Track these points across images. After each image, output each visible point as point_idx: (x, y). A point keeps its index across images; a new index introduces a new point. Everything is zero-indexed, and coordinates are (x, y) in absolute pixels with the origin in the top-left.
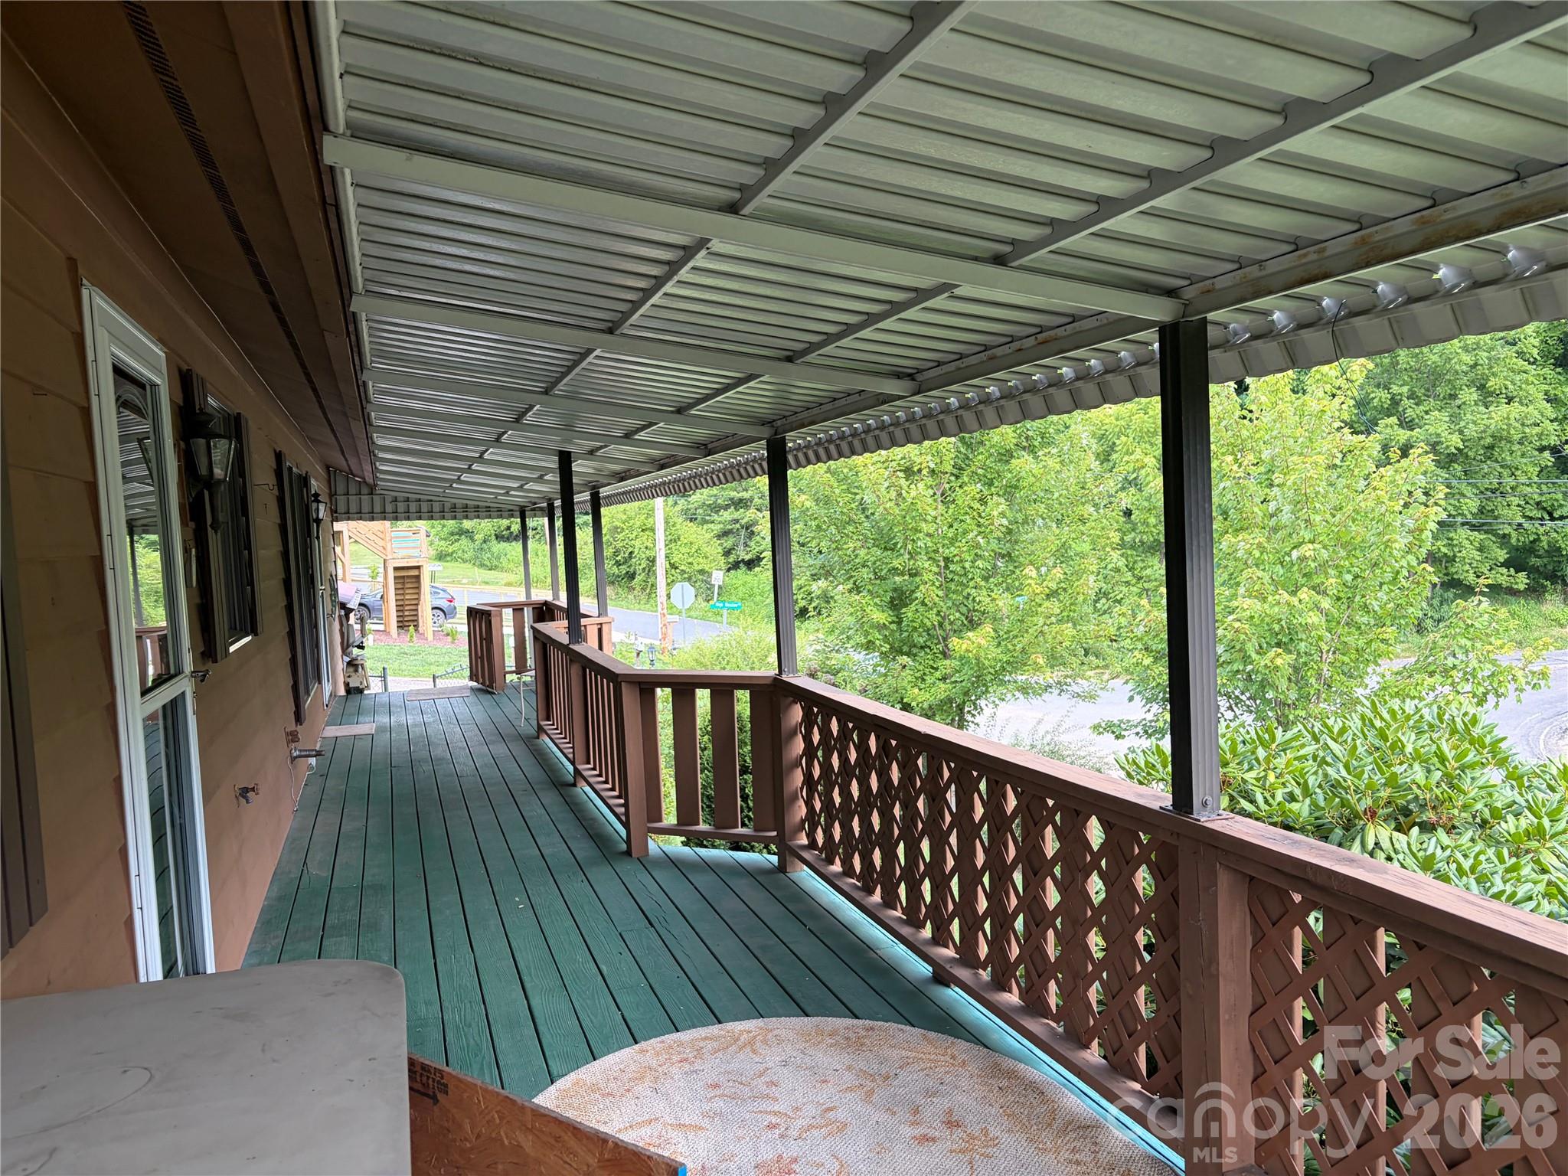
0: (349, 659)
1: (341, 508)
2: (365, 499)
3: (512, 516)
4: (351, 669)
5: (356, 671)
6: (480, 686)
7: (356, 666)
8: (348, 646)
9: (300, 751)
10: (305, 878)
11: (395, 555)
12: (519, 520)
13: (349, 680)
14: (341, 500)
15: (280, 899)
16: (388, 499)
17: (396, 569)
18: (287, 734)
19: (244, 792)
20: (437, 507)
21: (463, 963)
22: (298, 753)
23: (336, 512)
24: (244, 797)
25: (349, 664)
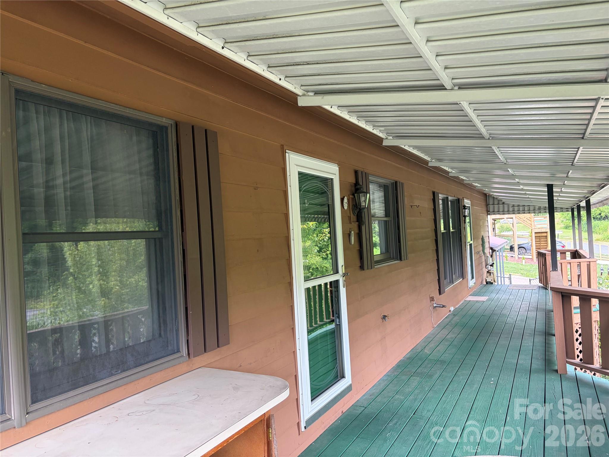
0: (487, 270)
1: (491, 210)
2: (501, 206)
3: (568, 211)
4: (489, 274)
5: (490, 275)
6: (543, 286)
7: (490, 273)
8: (487, 265)
9: (437, 304)
10: (421, 353)
11: (536, 227)
12: (570, 213)
13: (487, 278)
14: (491, 207)
15: (408, 358)
16: (510, 206)
17: (535, 233)
18: (430, 297)
19: (384, 317)
20: (532, 208)
21: (452, 399)
22: (436, 305)
23: (489, 212)
24: (384, 319)
25: (488, 272)
